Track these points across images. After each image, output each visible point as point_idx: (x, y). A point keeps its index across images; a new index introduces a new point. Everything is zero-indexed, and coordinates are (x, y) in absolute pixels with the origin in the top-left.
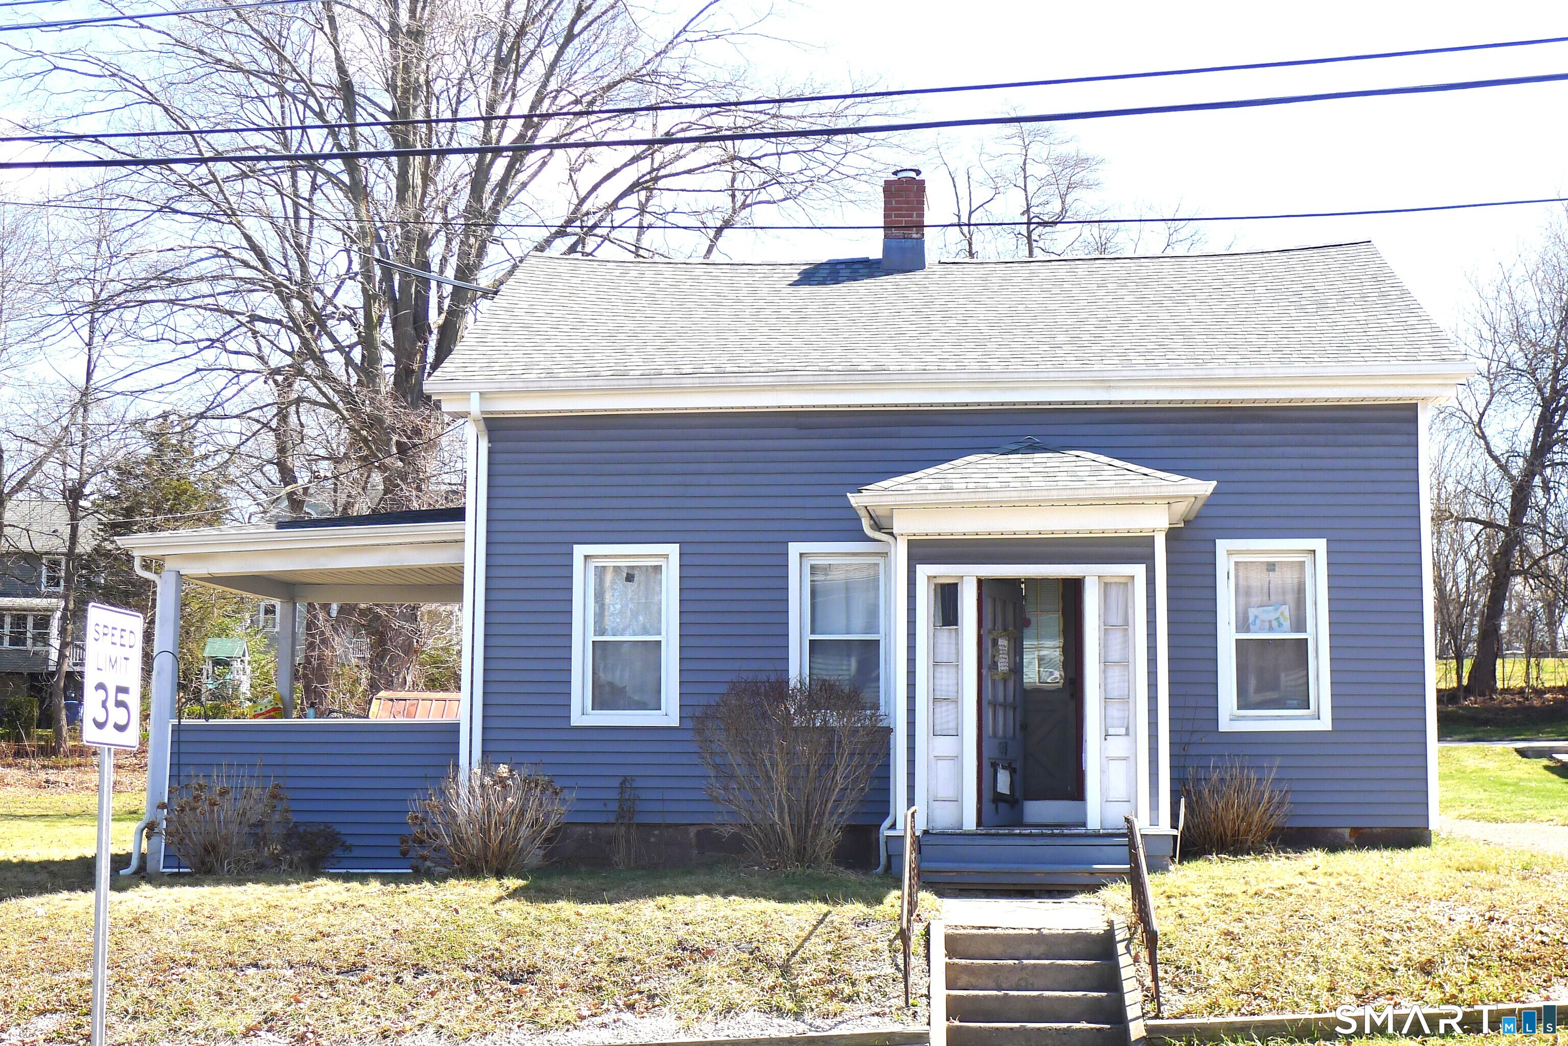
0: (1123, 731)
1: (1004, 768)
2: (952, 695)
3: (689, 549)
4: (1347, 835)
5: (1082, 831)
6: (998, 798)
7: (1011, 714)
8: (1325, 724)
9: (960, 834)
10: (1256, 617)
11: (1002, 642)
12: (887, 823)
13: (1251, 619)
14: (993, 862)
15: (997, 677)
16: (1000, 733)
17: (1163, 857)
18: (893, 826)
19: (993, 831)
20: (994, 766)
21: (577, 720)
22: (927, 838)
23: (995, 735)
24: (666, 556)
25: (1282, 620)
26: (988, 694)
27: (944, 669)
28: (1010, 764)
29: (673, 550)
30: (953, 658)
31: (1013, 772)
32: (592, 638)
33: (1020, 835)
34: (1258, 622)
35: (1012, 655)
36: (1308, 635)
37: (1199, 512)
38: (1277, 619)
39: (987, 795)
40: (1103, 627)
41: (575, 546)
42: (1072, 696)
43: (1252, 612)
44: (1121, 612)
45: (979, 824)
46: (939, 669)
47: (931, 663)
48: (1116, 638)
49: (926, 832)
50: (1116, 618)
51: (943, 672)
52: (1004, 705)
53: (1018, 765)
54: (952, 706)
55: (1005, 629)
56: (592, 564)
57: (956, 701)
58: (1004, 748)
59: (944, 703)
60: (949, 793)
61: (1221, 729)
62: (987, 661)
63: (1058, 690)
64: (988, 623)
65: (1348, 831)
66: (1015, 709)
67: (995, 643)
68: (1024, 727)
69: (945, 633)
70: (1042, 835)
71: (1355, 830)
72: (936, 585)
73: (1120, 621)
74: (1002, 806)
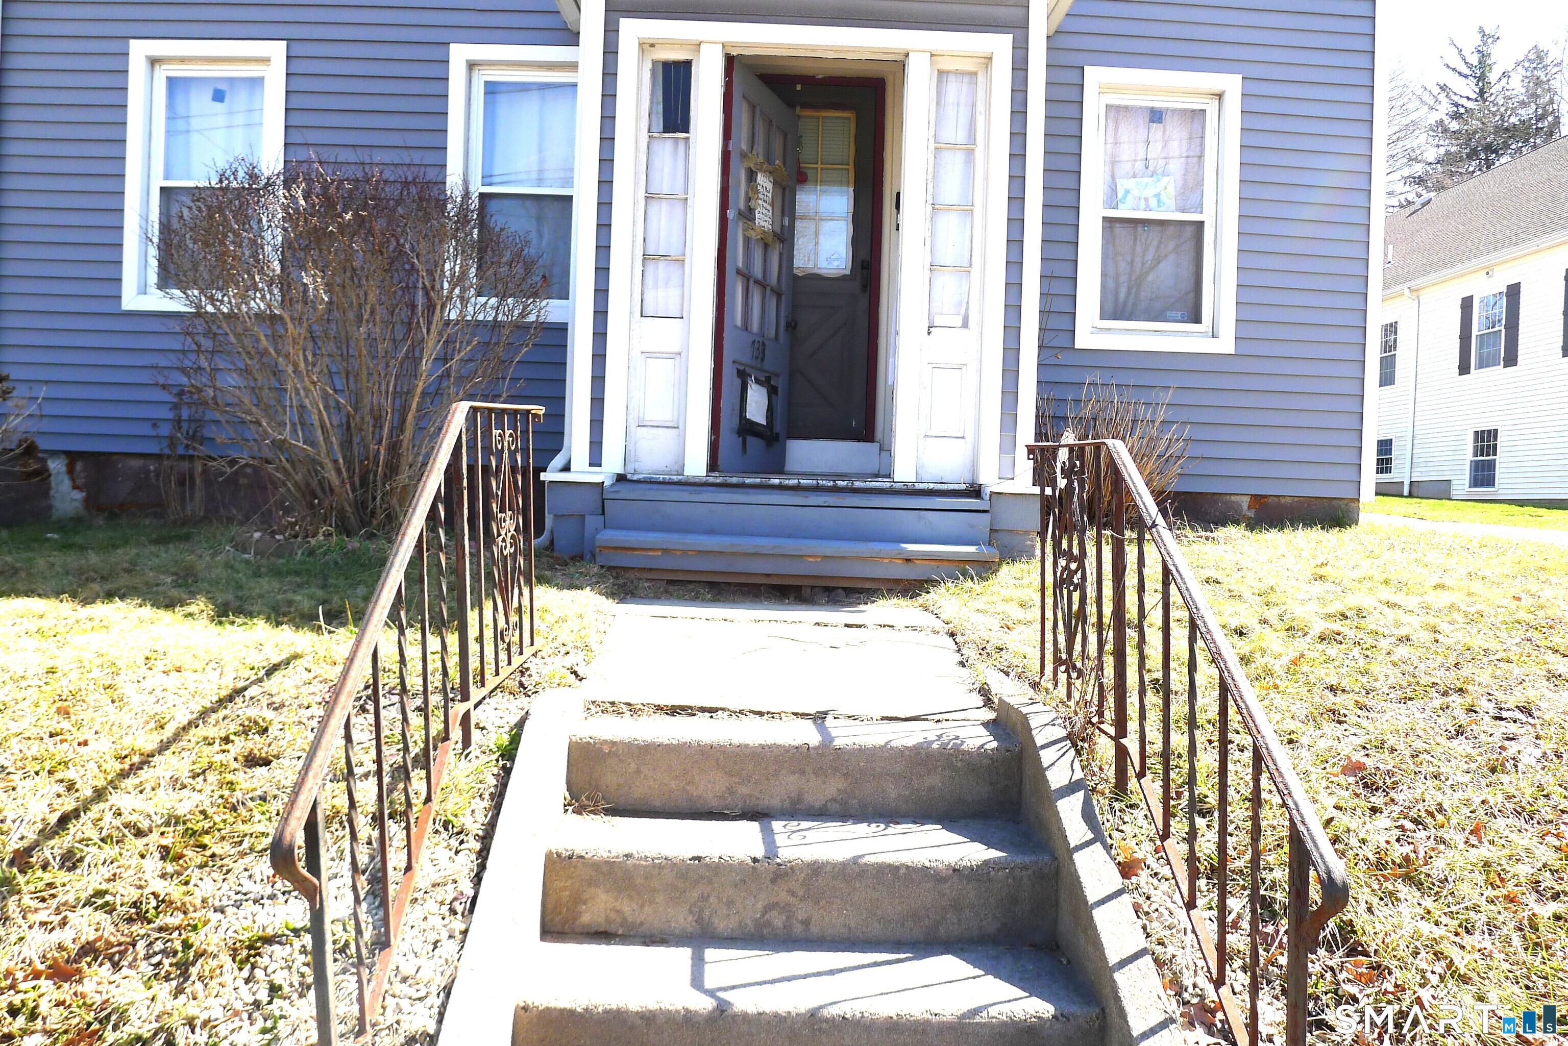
0: (959, 321)
1: (758, 381)
2: (674, 252)
3: (300, 49)
4: (1245, 506)
5: (884, 484)
6: (747, 428)
7: (772, 303)
8: (1226, 344)
9: (679, 483)
10: (1127, 192)
11: (764, 182)
12: (558, 461)
13: (1120, 195)
14: (731, 533)
15: (752, 234)
16: (755, 326)
17: (1027, 533)
18: (567, 468)
19: (734, 480)
20: (743, 376)
21: (131, 300)
22: (623, 488)
23: (746, 327)
24: (266, 60)
25: (1163, 198)
26: (737, 257)
27: (664, 206)
28: (768, 379)
29: (277, 50)
30: (679, 189)
31: (772, 392)
32: (159, 181)
33: (781, 487)
34: (1130, 198)
35: (778, 212)
36: (1206, 217)
37: (1059, 26)
38: (1158, 196)
39: (729, 422)
40: (932, 145)
41: (132, 42)
42: (864, 287)
43: (1123, 184)
44: (963, 120)
45: (713, 465)
46: (654, 208)
47: (642, 194)
48: (954, 162)
49: (621, 478)
50: (955, 133)
51: (661, 213)
52: (762, 284)
53: (780, 383)
54: (674, 269)
55: (769, 159)
56: (162, 73)
57: (681, 261)
58: (760, 348)
59: (662, 264)
60: (665, 414)
61: (1081, 342)
62: (739, 200)
63: (843, 278)
64: (741, 140)
65: (1246, 500)
66: (779, 296)
67: (751, 176)
68: (792, 326)
69: (666, 146)
70: (817, 489)
71: (1257, 499)
72: (654, 63)
73: (961, 137)
74: (751, 440)
